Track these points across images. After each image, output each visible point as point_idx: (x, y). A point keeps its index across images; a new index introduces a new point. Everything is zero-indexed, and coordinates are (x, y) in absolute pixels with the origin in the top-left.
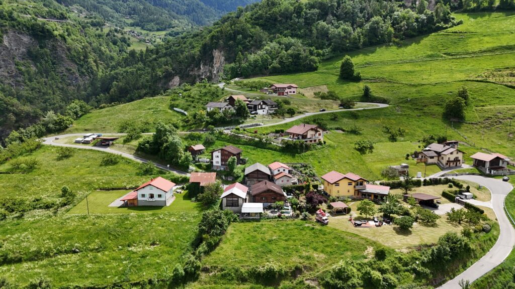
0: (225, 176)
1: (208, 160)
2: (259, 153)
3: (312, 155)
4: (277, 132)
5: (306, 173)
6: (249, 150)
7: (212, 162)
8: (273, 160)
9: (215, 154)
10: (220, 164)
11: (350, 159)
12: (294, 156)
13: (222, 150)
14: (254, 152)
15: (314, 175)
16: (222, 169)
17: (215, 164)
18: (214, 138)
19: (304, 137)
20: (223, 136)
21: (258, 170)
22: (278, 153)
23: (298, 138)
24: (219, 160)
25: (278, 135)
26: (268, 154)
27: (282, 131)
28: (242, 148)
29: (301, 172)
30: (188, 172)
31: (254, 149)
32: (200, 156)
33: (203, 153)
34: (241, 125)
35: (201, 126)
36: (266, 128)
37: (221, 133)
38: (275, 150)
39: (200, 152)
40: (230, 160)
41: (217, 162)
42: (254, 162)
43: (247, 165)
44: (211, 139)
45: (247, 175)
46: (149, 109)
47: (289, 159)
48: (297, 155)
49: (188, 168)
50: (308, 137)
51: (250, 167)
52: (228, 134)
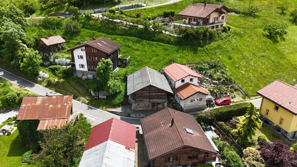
0: (94, 91)
1: (68, 61)
2: (146, 48)
3: (219, 47)
4: (166, 15)
5: (219, 79)
6: (130, 44)
7: (74, 65)
8: (168, 58)
9: (78, 52)
10: (86, 69)
11: (264, 51)
12: (195, 51)
13: (86, 46)
14: (137, 46)
15: (230, 81)
16: (90, 76)
17: (78, 68)
18: (79, 26)
19: (206, 21)
20: (91, 22)
21: (150, 86)
22: (173, 48)
23: (198, 24)
24: (84, 62)
25: (167, 19)
26: (159, 49)
27: (172, 14)
28: (119, 40)
29: (211, 76)
30: (37, 82)
31: (137, 42)
32: (57, 54)
33: (63, 49)
34: (117, 7)
35: (62, 8)
36: (151, 10)
37: (88, 18)
38: (169, 42)
39: (56, 47)
40: (100, 65)
41: (82, 66)
42: (140, 64)
43: (129, 68)
44: (75, 28)
45: (134, 95)
47: (189, 55)
48: (199, 48)
49: (37, 75)
50: (211, 21)
51: (136, 74)
52: (98, 19)
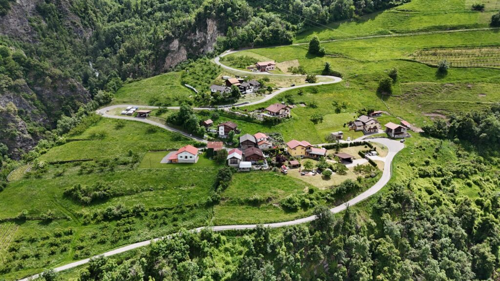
0: (227, 142)
1: (216, 131)
2: (248, 126)
3: (282, 126)
4: (260, 109)
5: (278, 140)
6: (242, 124)
7: (218, 133)
8: (257, 131)
9: (220, 128)
10: (223, 134)
11: (306, 128)
12: (270, 128)
13: (225, 125)
14: (245, 125)
15: (283, 141)
16: (225, 137)
17: (220, 134)
18: (218, 114)
19: (278, 114)
20: (224, 113)
21: (248, 140)
22: (260, 126)
23: (274, 115)
24: (223, 131)
25: (260, 111)
26: (254, 126)
27: (263, 108)
28: (237, 121)
29: (275, 139)
30: (203, 139)
31: (245, 123)
32: (210, 128)
33: (212, 125)
34: (235, 104)
35: (208, 103)
36: (252, 106)
37: (223, 111)
38: (259, 123)
39: (210, 125)
40: (230, 132)
41: (222, 133)
42: (245, 133)
43: (241, 134)
44: (217, 116)
45: (242, 143)
46: (167, 84)
47: (267, 130)
48: (272, 127)
49: (203, 136)
50: (280, 113)
51: (243, 136)
52: (227, 112)
